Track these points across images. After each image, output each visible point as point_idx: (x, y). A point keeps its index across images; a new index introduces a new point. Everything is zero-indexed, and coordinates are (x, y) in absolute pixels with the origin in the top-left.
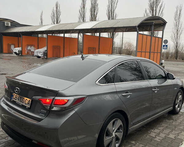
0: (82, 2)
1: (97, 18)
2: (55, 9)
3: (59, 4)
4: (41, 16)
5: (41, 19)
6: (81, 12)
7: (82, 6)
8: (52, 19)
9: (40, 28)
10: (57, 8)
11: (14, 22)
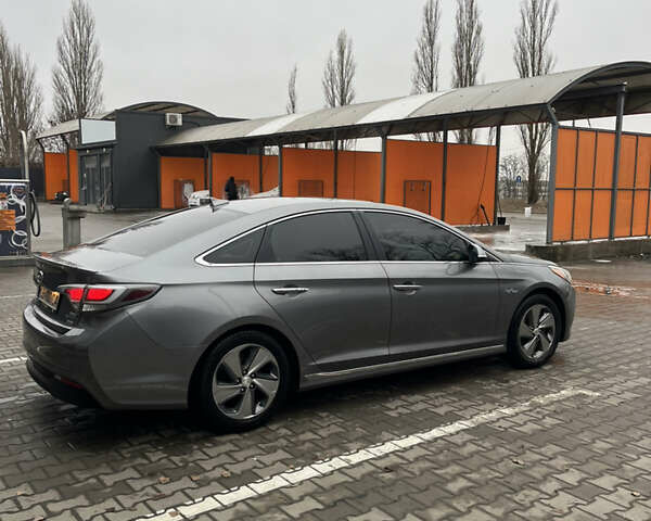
0: (426, 24)
1: (478, 77)
2: (336, 56)
3: (347, 38)
4: (292, 85)
5: (292, 95)
6: (420, 58)
7: (425, 39)
8: (327, 92)
9: (264, 127)
10: (342, 53)
11: (197, 110)
